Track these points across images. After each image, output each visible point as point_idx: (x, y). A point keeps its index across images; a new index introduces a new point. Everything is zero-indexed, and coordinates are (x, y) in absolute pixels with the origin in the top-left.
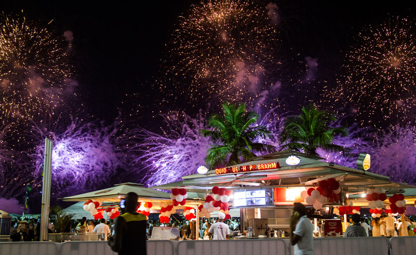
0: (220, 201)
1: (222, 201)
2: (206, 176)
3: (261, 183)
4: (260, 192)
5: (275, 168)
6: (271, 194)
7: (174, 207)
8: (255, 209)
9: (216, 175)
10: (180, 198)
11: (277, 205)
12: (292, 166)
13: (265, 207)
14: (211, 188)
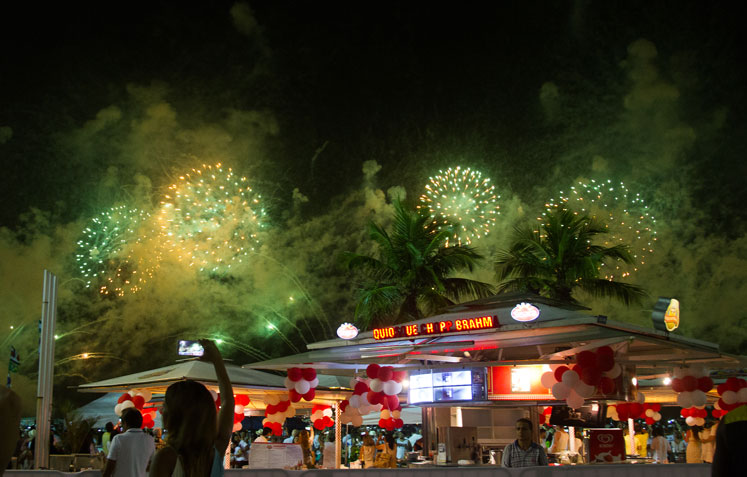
0: (382, 392)
1: (386, 392)
2: (354, 343)
3: (463, 356)
4: (460, 375)
5: (489, 327)
6: (483, 379)
7: (292, 403)
8: (452, 408)
9: (374, 341)
10: (305, 386)
11: (494, 401)
12: (524, 323)
13: (470, 404)
14: (365, 367)
